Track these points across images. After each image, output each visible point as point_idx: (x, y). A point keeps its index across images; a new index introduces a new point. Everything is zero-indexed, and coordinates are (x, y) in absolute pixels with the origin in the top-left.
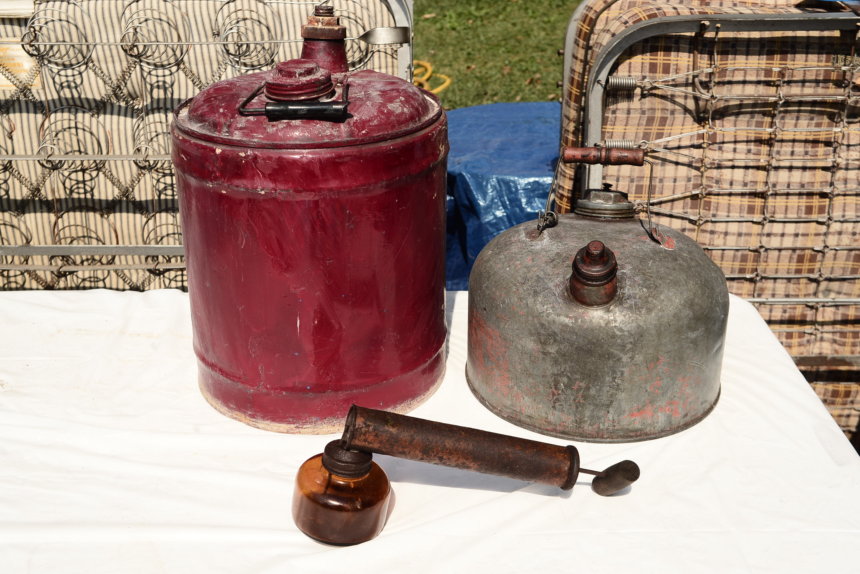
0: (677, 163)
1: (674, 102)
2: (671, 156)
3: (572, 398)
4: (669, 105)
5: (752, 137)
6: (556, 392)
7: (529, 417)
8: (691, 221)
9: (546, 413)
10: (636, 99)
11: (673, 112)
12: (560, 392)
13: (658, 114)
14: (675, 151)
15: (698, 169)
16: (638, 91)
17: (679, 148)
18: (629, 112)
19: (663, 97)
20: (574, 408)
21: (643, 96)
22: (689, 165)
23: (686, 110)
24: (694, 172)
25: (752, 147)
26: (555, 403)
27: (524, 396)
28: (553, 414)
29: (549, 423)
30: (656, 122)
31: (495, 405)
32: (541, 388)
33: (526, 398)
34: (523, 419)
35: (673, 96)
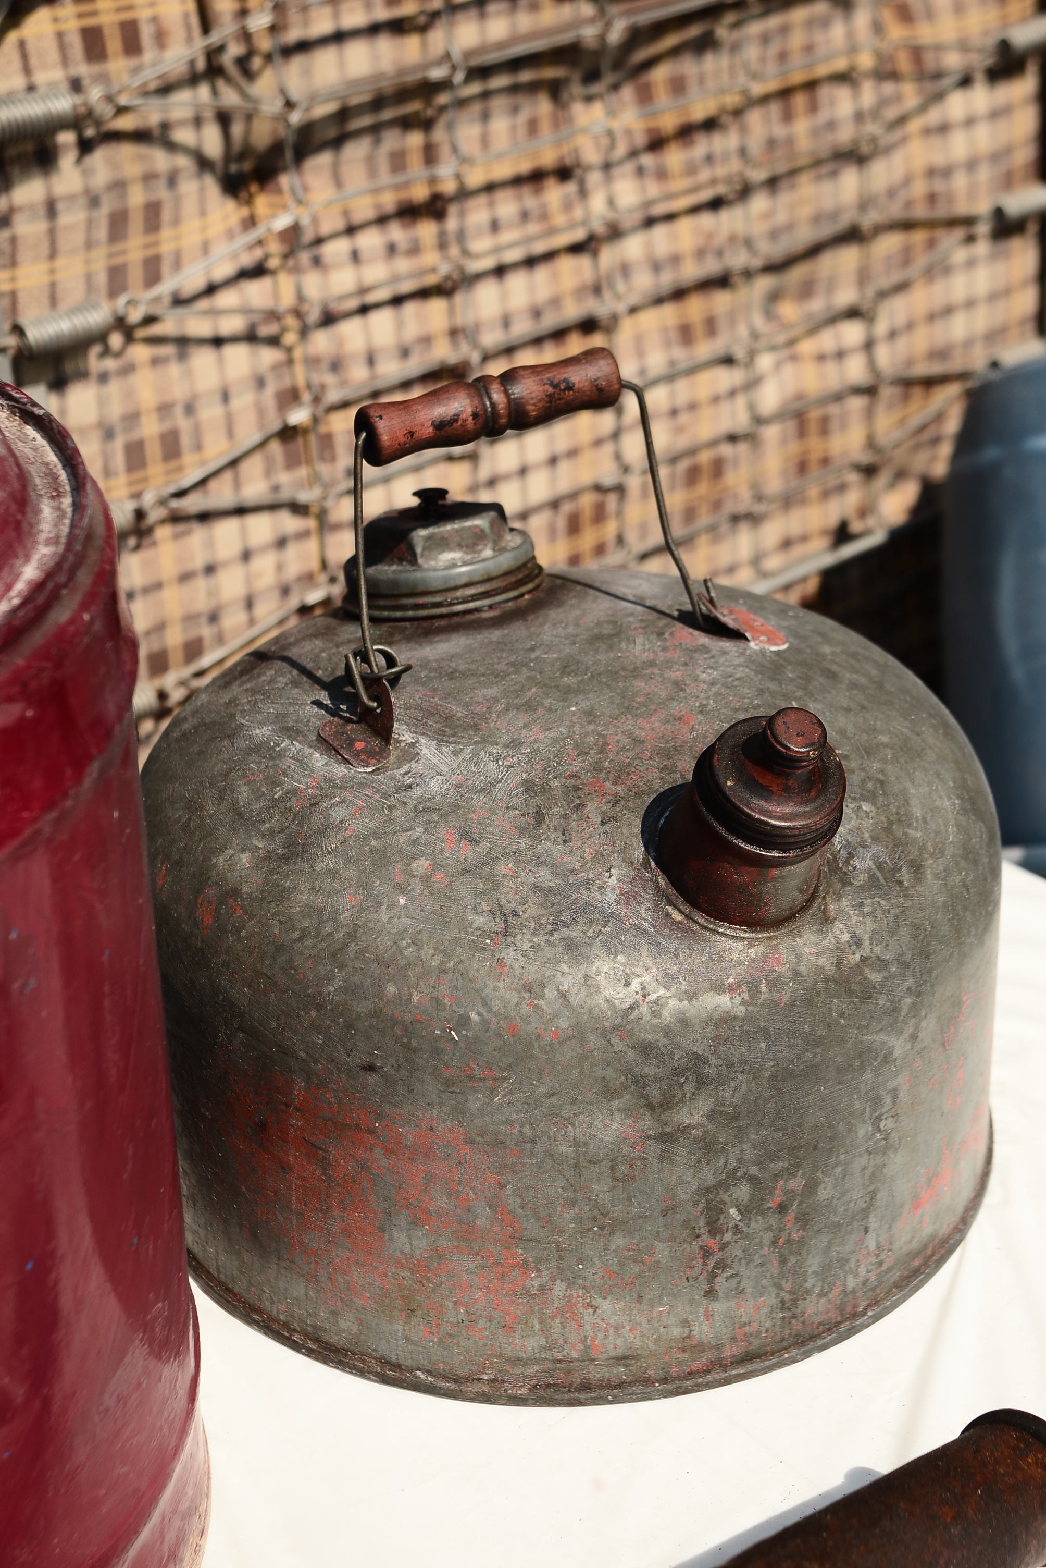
0: (218, 342)
1: (171, 146)
2: (199, 327)
3: (767, 1237)
4: (160, 159)
5: (389, 201)
6: (713, 1243)
7: (623, 1359)
8: (298, 509)
9: (686, 1323)
10: (67, 161)
11: (172, 180)
12: (728, 1237)
13: (137, 197)
14: (203, 304)
15: (274, 341)
16: (66, 138)
17: (211, 289)
18: (51, 209)
19: (141, 136)
20: (774, 1268)
21: (85, 147)
22: (250, 337)
23: (203, 163)
24: (269, 356)
25: (397, 232)
26: (713, 1276)
27: (598, 1301)
28: (708, 1316)
29: (699, 1348)
30: (136, 223)
31: (462, 1372)
32: (662, 1251)
33: (605, 1305)
34: (596, 1374)
35: (165, 126)
